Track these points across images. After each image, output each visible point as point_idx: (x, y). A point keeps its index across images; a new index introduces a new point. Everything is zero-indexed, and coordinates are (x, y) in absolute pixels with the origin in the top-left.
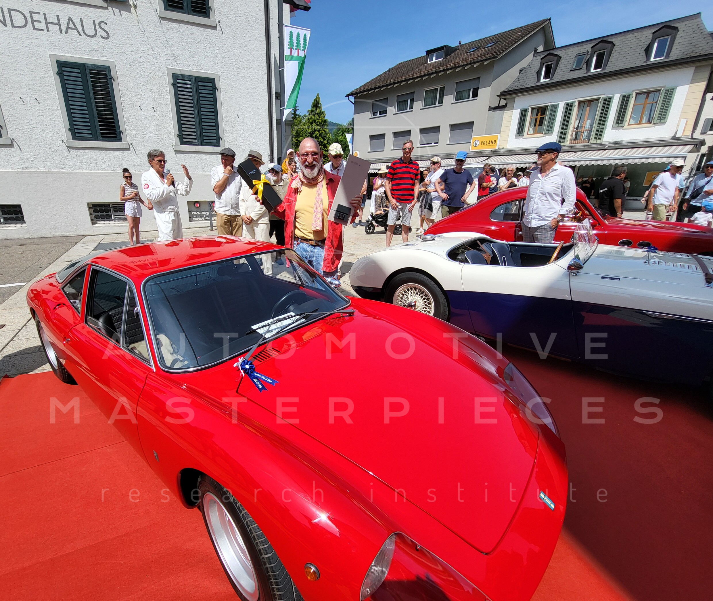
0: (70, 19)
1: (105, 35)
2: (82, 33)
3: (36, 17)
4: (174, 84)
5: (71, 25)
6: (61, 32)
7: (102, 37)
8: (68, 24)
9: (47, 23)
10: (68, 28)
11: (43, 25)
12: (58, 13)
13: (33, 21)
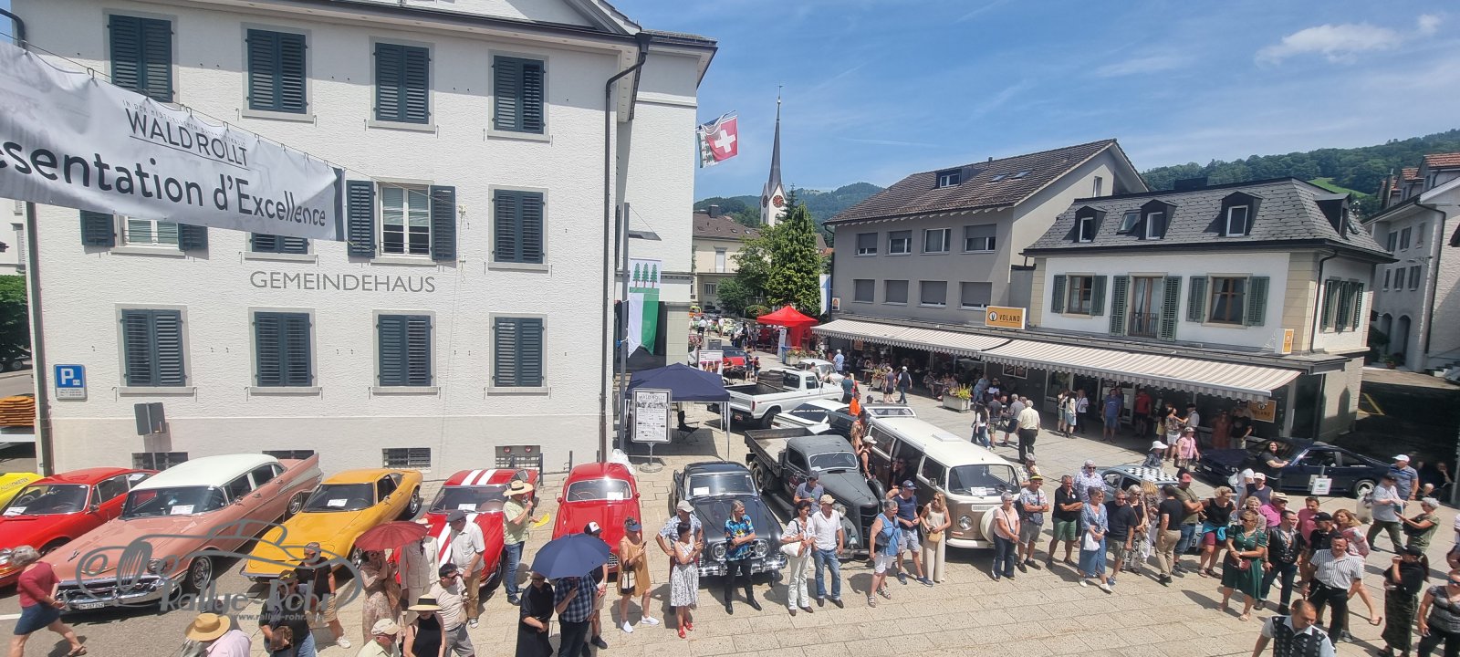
0: (399, 278)
1: (431, 288)
2: (408, 289)
3: (367, 280)
4: (496, 328)
5: (399, 283)
6: (388, 290)
7: (427, 291)
8: (397, 282)
9: (376, 284)
10: (396, 285)
11: (372, 286)
12: (389, 275)
13: (364, 283)
